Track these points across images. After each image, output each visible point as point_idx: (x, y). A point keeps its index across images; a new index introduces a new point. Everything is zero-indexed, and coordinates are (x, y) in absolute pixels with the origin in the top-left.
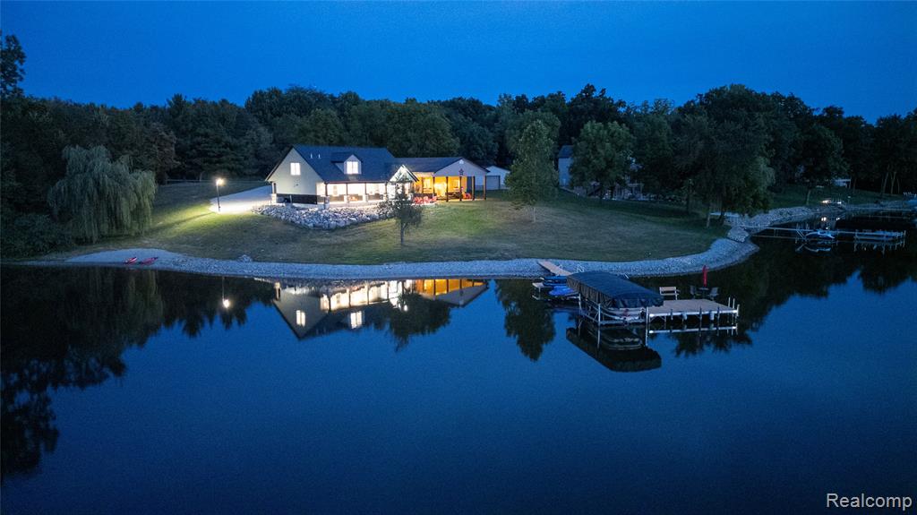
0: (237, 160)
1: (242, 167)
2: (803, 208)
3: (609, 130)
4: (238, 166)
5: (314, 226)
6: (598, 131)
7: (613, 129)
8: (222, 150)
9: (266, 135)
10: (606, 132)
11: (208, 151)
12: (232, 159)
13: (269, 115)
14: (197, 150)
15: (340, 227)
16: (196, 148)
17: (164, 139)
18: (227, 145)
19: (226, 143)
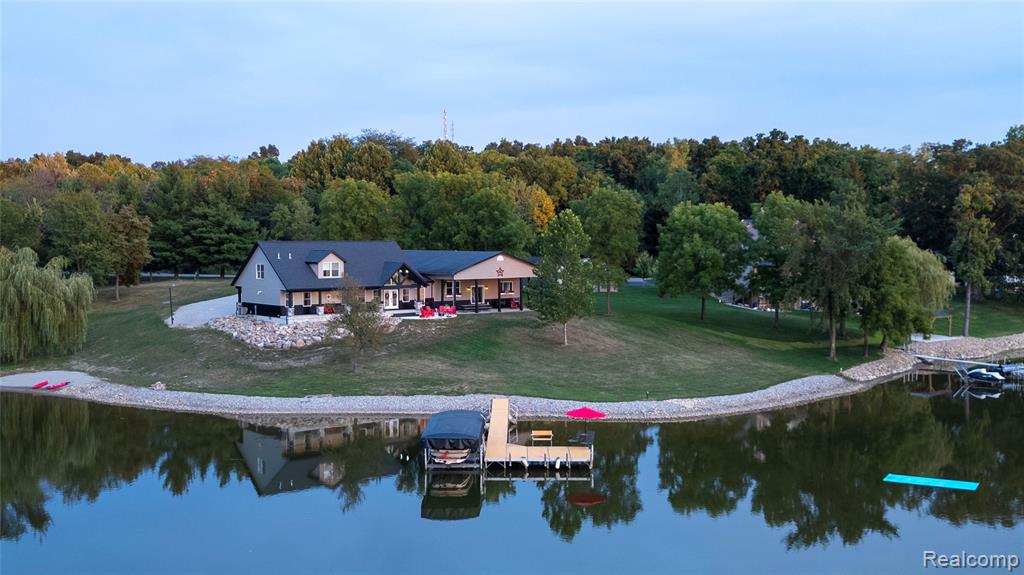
8: (224, 236)
11: (207, 238)
14: (192, 236)
15: (296, 348)
16: (190, 234)
17: (135, 227)
18: (231, 229)
19: (230, 226)
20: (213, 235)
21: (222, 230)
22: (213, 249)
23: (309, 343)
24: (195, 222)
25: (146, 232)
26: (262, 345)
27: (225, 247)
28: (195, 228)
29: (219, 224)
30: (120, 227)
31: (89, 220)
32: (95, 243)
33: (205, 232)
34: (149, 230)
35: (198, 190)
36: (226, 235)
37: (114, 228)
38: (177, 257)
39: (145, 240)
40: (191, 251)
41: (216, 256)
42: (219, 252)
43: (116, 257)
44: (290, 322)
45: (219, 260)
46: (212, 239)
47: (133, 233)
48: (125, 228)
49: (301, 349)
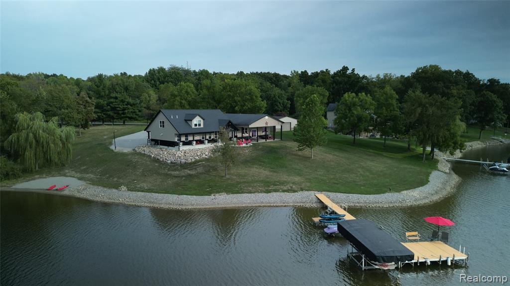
0: (134, 112)
1: (137, 116)
2: (479, 142)
3: (360, 99)
4: (135, 116)
5: (171, 163)
6: (353, 99)
7: (362, 98)
8: (125, 106)
9: (154, 96)
10: (357, 99)
11: (118, 108)
12: (131, 112)
13: (158, 83)
14: (111, 107)
15: (188, 163)
16: (110, 106)
17: (88, 102)
18: (128, 104)
19: (128, 102)
20: (120, 106)
21: (124, 104)
22: (120, 112)
23: (193, 160)
24: (112, 100)
25: (93, 104)
26: (169, 162)
27: (126, 111)
28: (112, 103)
29: (123, 101)
30: (81, 102)
31: (66, 99)
32: (69, 109)
33: (117, 105)
34: (95, 104)
35: (113, 86)
36: (126, 106)
37: (78, 103)
38: (104, 116)
39: (93, 108)
40: (111, 113)
41: (122, 115)
42: (124, 114)
43: (80, 116)
44: (181, 149)
45: (124, 117)
46: (120, 108)
47: (87, 105)
48: (83, 102)
49: (190, 164)
